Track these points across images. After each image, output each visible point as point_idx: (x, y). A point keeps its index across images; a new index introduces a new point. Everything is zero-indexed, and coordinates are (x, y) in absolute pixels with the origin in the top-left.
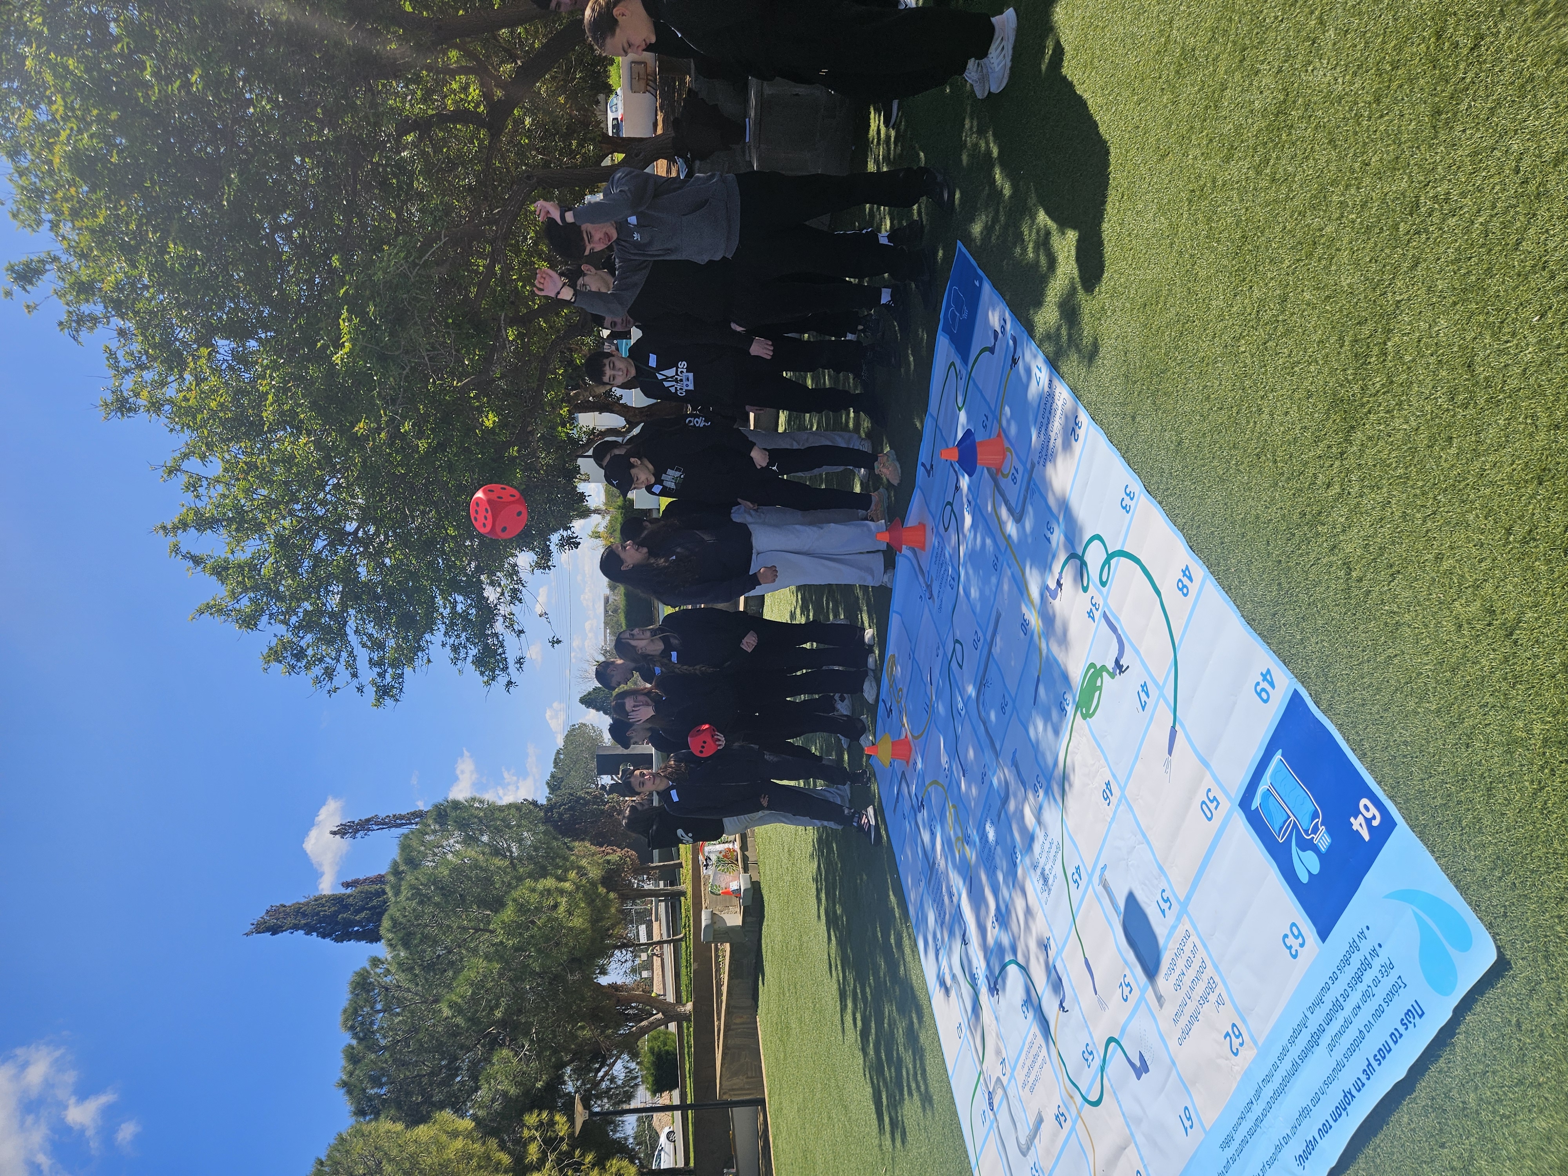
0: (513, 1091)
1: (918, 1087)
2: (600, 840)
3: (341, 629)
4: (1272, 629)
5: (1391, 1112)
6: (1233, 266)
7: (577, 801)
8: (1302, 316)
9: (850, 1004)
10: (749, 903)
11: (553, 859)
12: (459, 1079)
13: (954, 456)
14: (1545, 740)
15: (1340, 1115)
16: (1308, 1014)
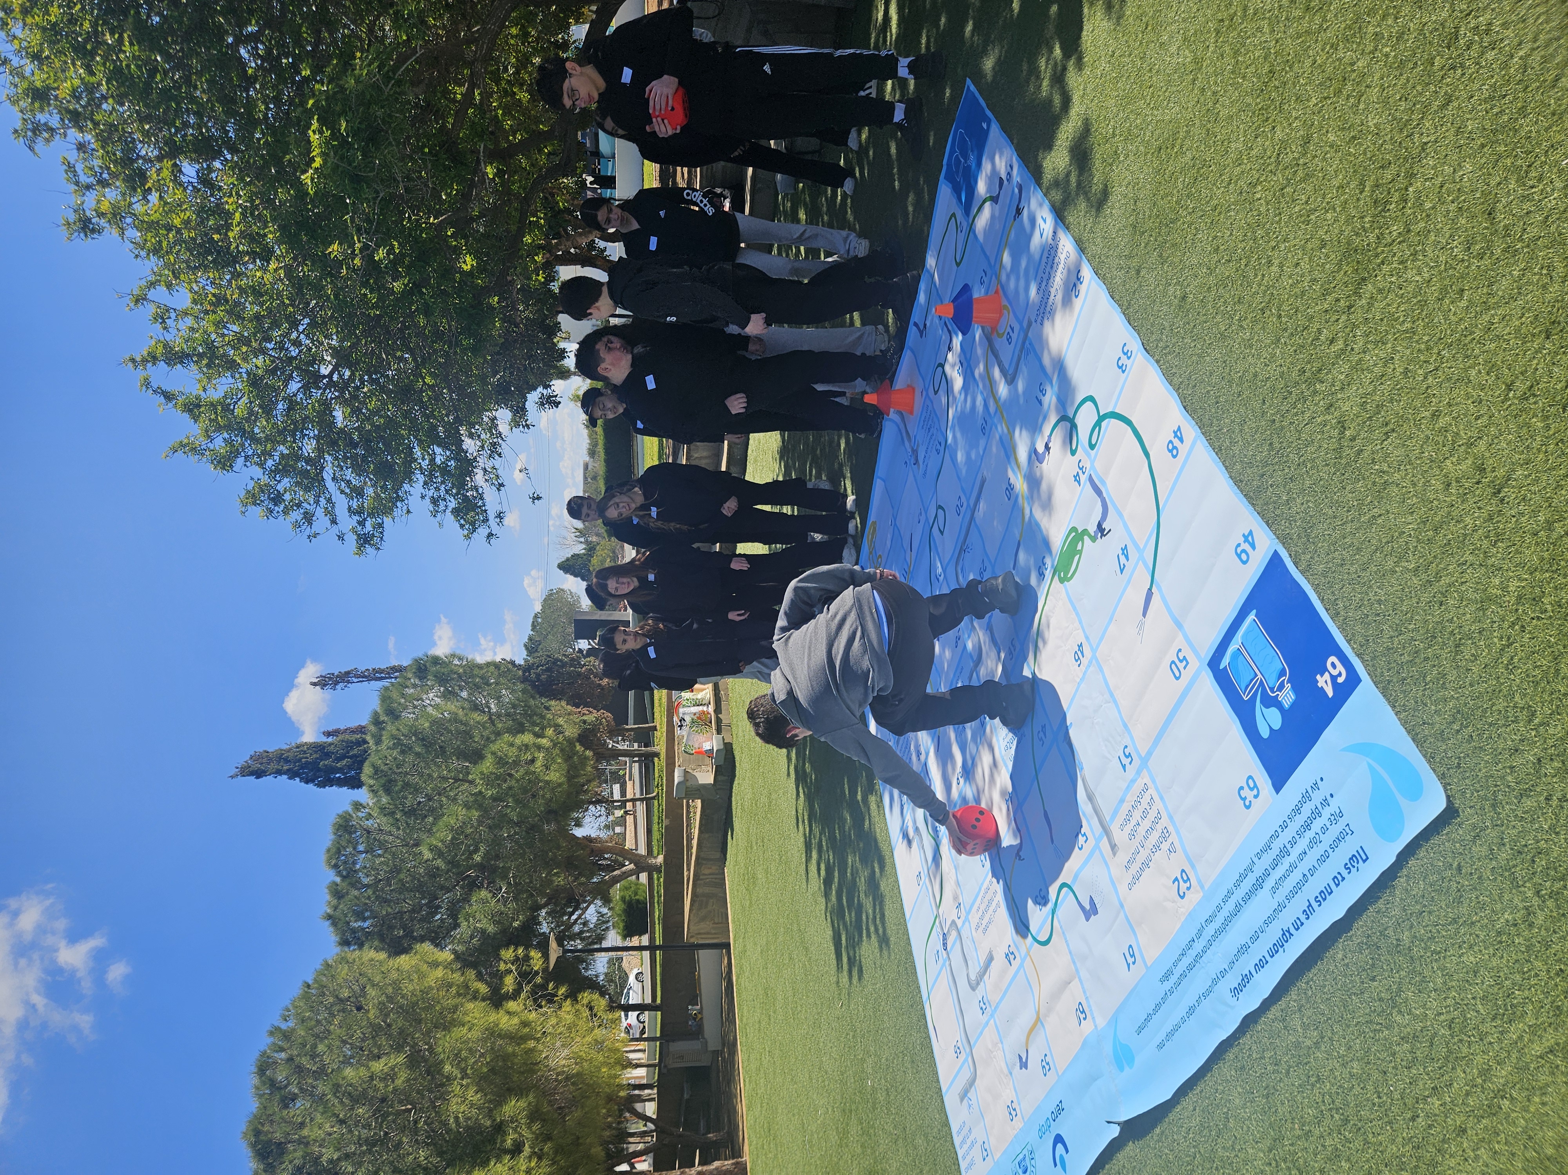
0: (491, 929)
1: (877, 930)
2: (577, 701)
3: (318, 474)
4: (1259, 490)
5: (1327, 949)
6: (1257, 104)
7: (554, 663)
8: (1324, 159)
9: (815, 855)
10: (722, 763)
11: (531, 716)
12: (438, 917)
13: (949, 311)
14: (1520, 598)
15: (1277, 952)
16: (1256, 860)
